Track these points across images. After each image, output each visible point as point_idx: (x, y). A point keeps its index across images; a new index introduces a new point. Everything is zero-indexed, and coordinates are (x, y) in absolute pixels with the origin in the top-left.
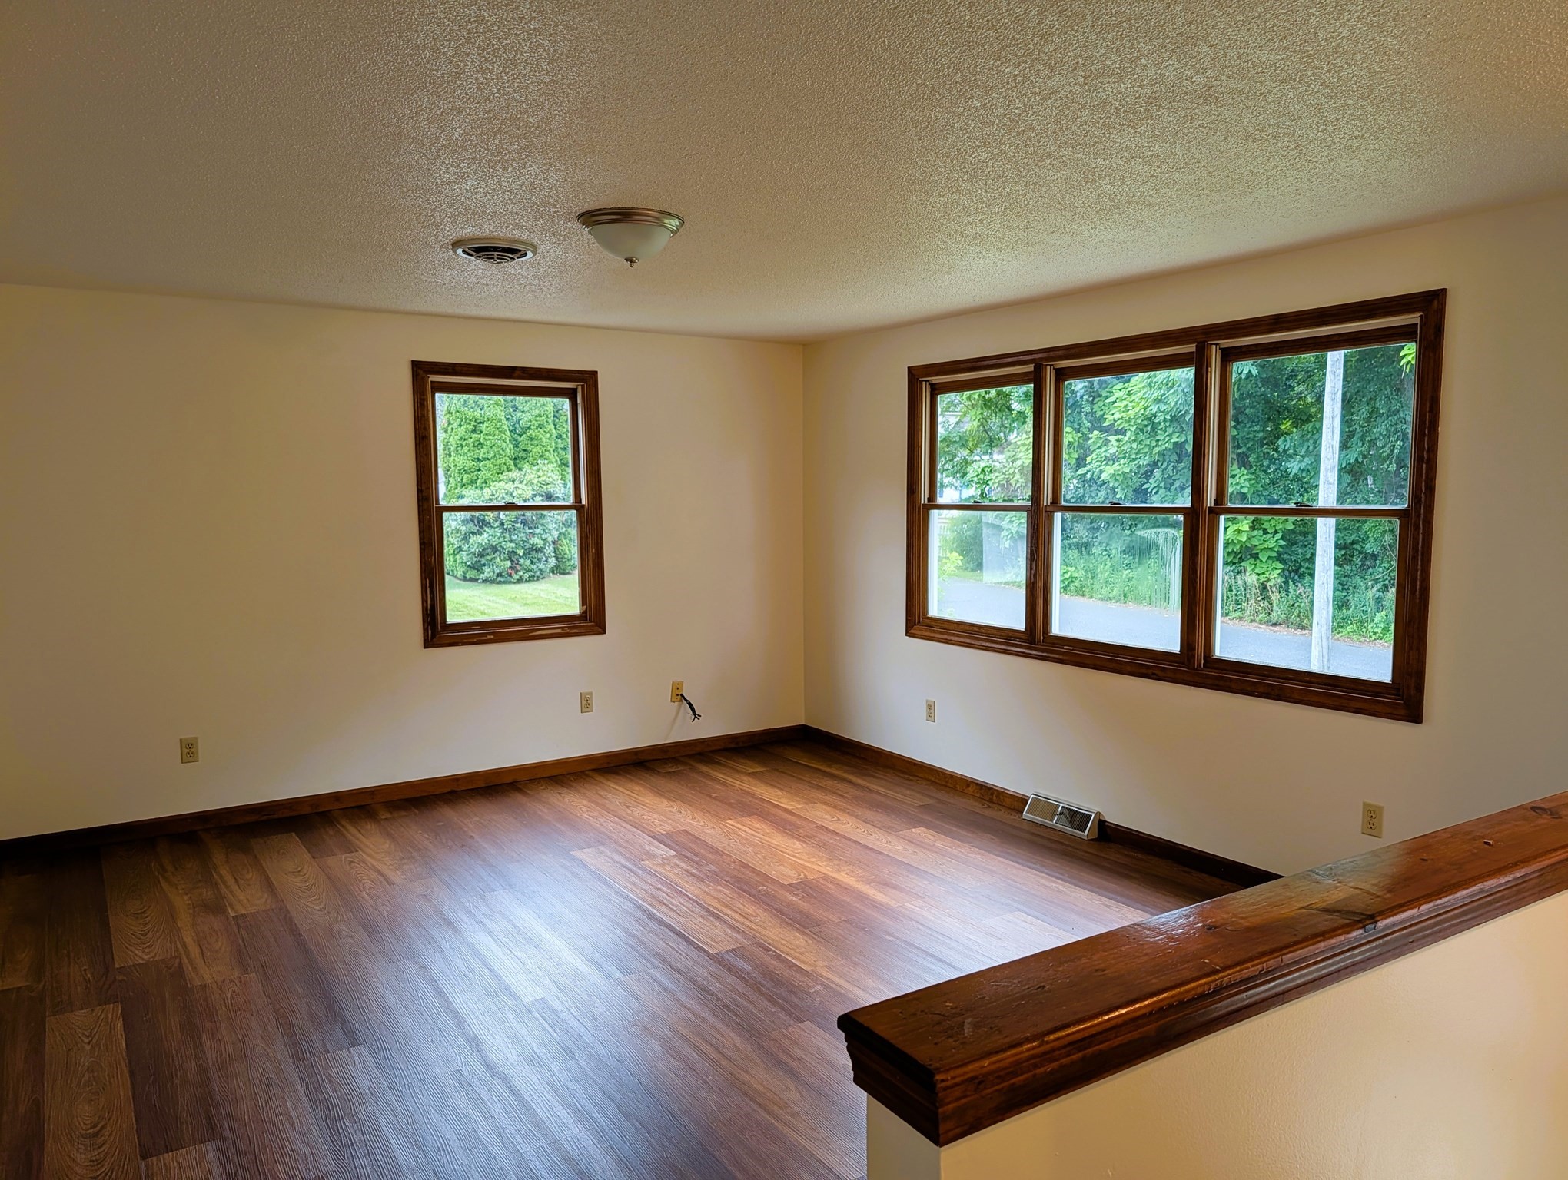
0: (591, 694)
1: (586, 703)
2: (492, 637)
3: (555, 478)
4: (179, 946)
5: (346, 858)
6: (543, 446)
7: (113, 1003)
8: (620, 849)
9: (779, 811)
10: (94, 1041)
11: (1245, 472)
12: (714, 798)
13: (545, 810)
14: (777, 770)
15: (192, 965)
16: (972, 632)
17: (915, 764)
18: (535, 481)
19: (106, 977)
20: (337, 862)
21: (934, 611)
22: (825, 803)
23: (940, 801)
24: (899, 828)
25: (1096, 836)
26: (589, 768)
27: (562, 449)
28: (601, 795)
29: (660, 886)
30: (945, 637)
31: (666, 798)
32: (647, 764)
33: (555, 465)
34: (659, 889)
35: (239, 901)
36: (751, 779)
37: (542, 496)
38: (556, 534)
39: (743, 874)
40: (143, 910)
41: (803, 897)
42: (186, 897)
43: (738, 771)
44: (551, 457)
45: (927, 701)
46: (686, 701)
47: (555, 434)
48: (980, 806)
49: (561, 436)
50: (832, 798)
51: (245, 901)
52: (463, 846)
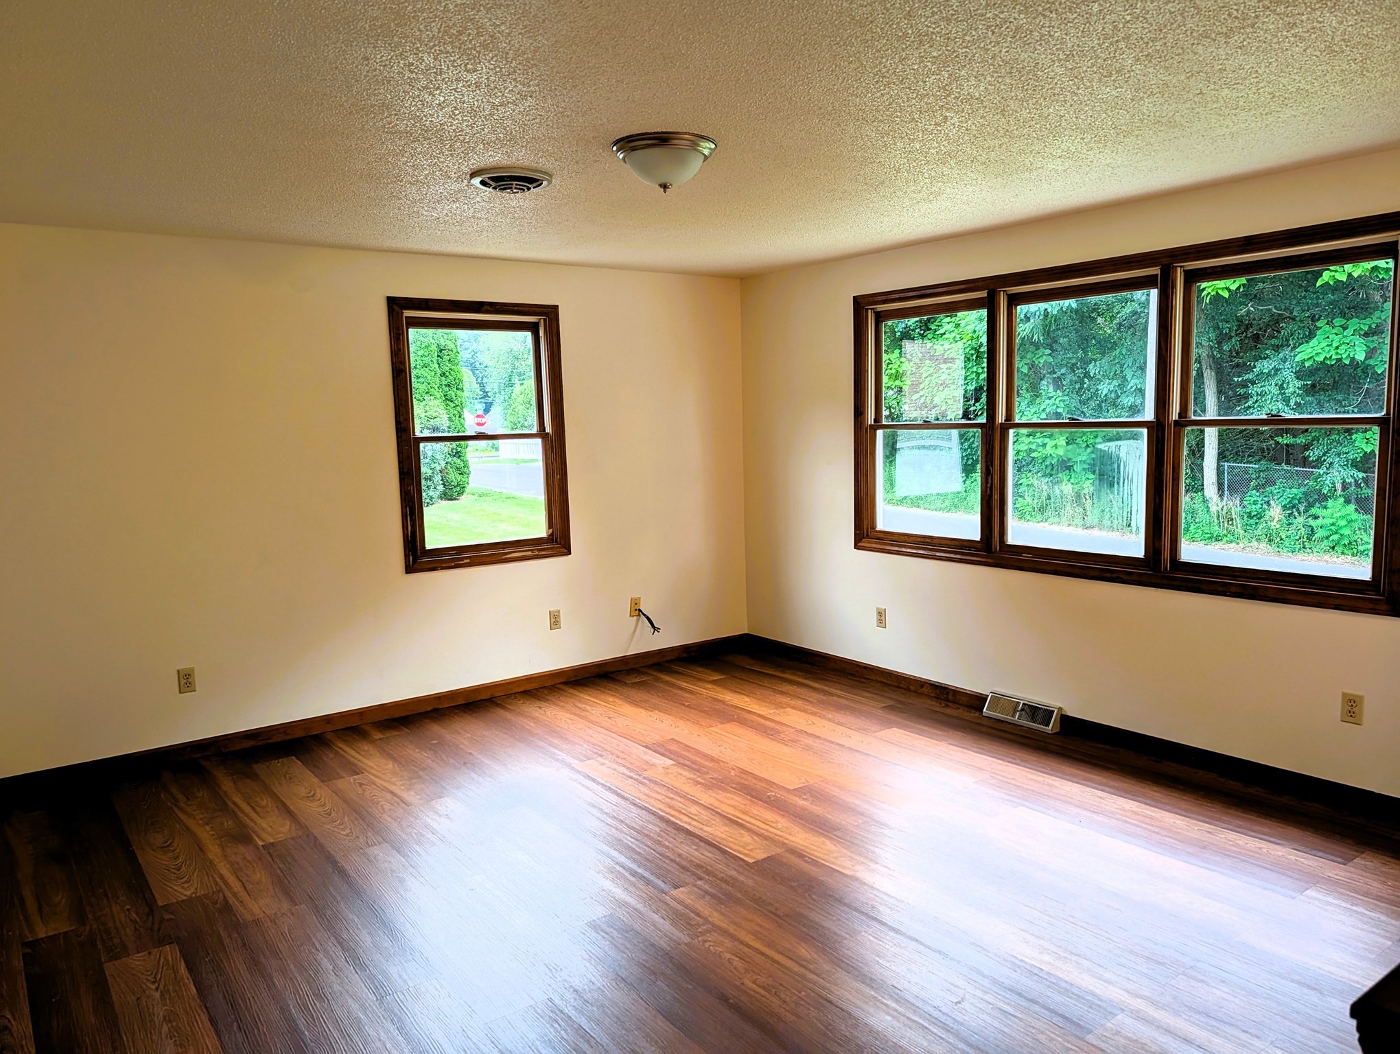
0: (559, 611)
1: (555, 621)
2: (468, 561)
3: (441, 413)
4: (218, 880)
5: (355, 780)
6: (429, 383)
7: (169, 944)
8: (619, 760)
9: (755, 717)
10: (161, 987)
11: (1061, 394)
12: (687, 706)
13: (532, 725)
14: (735, 677)
15: (238, 899)
16: (924, 543)
17: (865, 668)
18: (423, 416)
19: (153, 917)
20: (347, 783)
21: (882, 524)
22: (794, 708)
23: (900, 702)
24: (873, 729)
25: (1058, 730)
26: (560, 681)
27: (446, 385)
28: (579, 708)
29: (672, 796)
30: (896, 549)
31: (642, 708)
32: (612, 675)
33: (440, 400)
34: (672, 799)
35: (263, 829)
36: (714, 687)
37: (430, 429)
38: (443, 464)
39: (746, 780)
40: (168, 843)
41: (813, 801)
42: (208, 828)
43: (699, 680)
44: (436, 393)
45: (877, 609)
46: (644, 615)
47: (439, 372)
48: (938, 705)
49: (444, 374)
50: (799, 703)
51: (269, 829)
52: (465, 763)
